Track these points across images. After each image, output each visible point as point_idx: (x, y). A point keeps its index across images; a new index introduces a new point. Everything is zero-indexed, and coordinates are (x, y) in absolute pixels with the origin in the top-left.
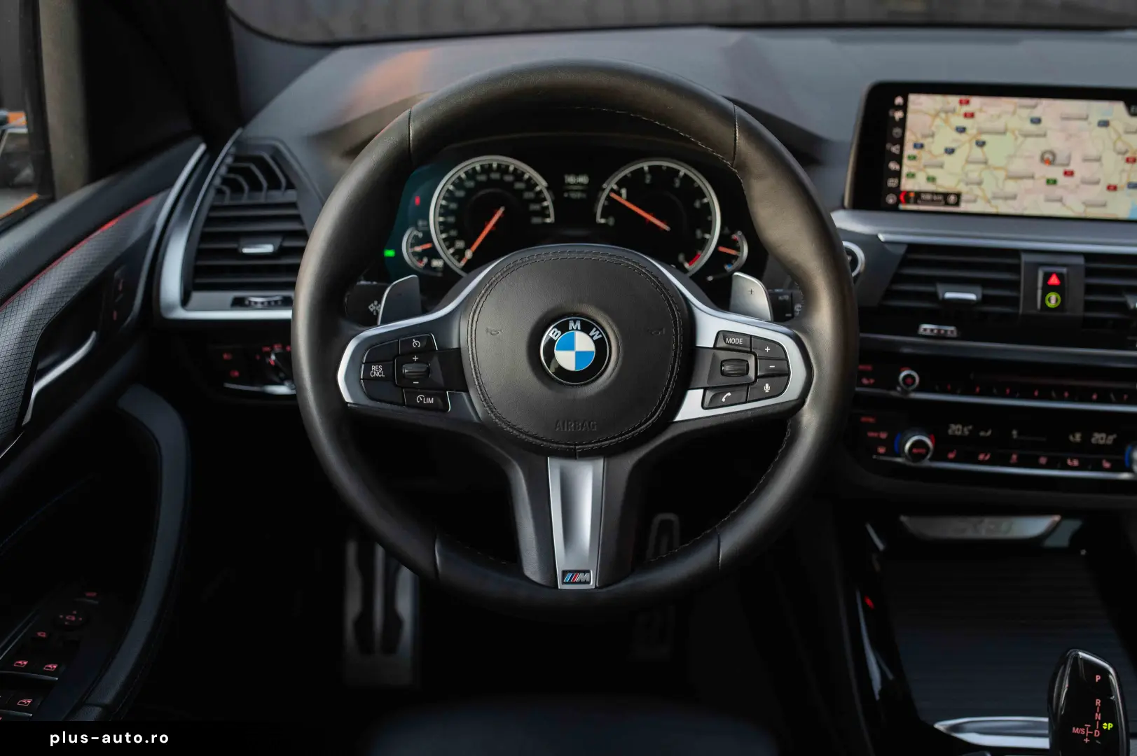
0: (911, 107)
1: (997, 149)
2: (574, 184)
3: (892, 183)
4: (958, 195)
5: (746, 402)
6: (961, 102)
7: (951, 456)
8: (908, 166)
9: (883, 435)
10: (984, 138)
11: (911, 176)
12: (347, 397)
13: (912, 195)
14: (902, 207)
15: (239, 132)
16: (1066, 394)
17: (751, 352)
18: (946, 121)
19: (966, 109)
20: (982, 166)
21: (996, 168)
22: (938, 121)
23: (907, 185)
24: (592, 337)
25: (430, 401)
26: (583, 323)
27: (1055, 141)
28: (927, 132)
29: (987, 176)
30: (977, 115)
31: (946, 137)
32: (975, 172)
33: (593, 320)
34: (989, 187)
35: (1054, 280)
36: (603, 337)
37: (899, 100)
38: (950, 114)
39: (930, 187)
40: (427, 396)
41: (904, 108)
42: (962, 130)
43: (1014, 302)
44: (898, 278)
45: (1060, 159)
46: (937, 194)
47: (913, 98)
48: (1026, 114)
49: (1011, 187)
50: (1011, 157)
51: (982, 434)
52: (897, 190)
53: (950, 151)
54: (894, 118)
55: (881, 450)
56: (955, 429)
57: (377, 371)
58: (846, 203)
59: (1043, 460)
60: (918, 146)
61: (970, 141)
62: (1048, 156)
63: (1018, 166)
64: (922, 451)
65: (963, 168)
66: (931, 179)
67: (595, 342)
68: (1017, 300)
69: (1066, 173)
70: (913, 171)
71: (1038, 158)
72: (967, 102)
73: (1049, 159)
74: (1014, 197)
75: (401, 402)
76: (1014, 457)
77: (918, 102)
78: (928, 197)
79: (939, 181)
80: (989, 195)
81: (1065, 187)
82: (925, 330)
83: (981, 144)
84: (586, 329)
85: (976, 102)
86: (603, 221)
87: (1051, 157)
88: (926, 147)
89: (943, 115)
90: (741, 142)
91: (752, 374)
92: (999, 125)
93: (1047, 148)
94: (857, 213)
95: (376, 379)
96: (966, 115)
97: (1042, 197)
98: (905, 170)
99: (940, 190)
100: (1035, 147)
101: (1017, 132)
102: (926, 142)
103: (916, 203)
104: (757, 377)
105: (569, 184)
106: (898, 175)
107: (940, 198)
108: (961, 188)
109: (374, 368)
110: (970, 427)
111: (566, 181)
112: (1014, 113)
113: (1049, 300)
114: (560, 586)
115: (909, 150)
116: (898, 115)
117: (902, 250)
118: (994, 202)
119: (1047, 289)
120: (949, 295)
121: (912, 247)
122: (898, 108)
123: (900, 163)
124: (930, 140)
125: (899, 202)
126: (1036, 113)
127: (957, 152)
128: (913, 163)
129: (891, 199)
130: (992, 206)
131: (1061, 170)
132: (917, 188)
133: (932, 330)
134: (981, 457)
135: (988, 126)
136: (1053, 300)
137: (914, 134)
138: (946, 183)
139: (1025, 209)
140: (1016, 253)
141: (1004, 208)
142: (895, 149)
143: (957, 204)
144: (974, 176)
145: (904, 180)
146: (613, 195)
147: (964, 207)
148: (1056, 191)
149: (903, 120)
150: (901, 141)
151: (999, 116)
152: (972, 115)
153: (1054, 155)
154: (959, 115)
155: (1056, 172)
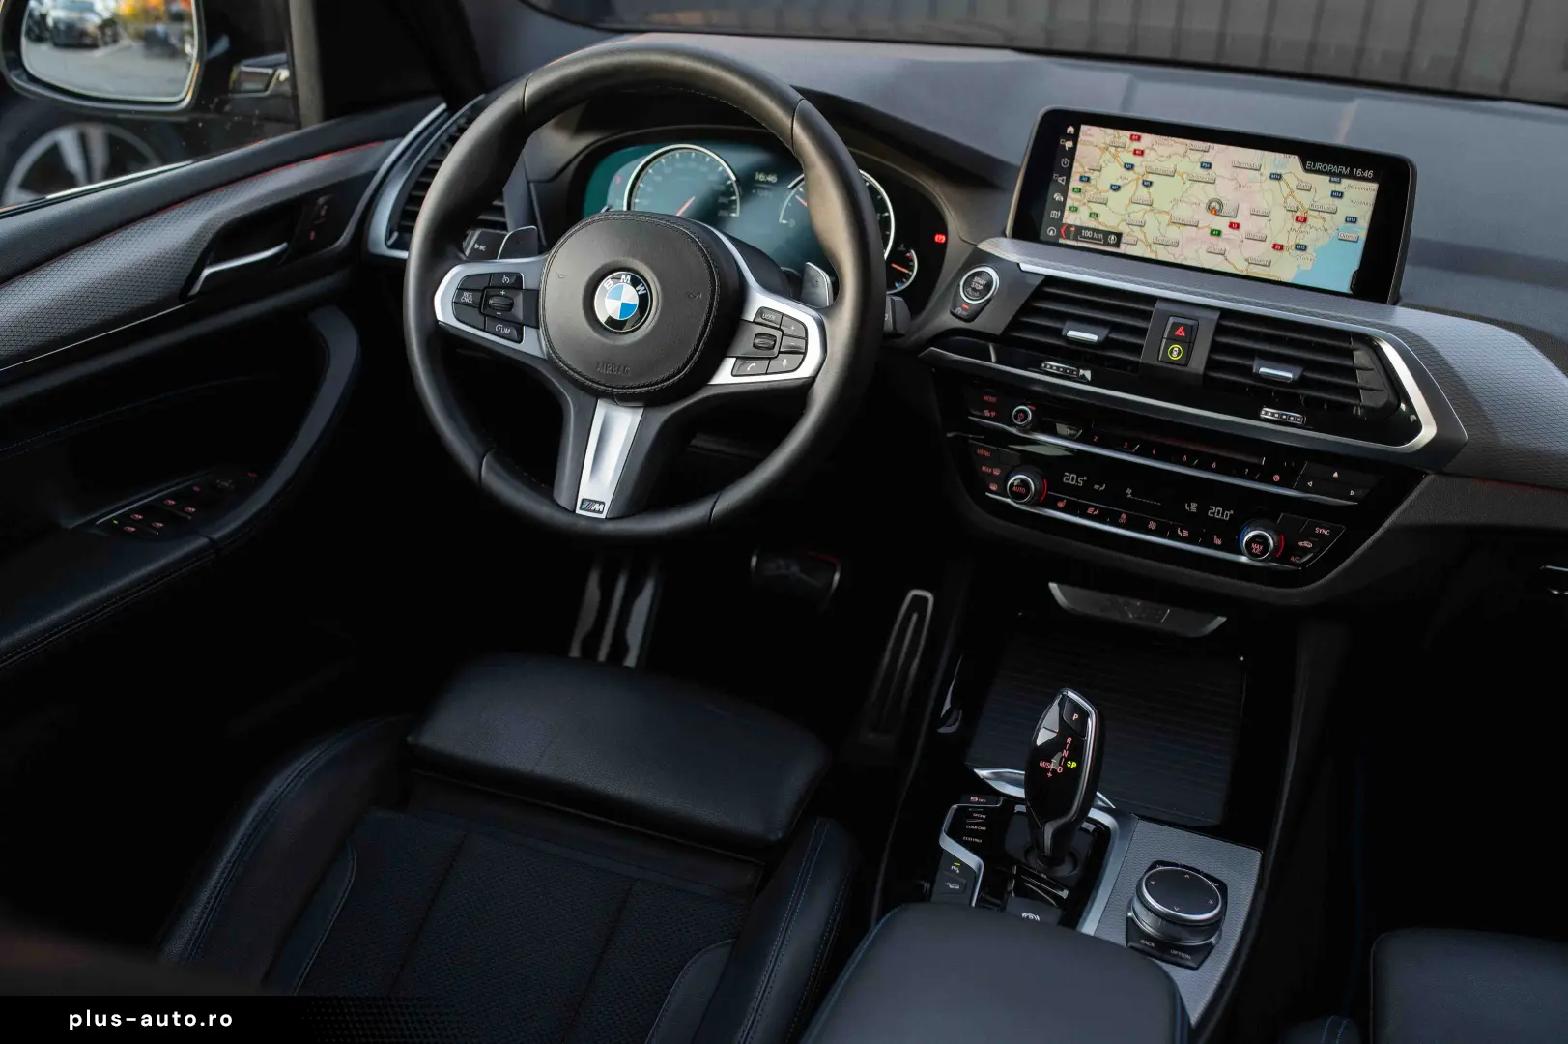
0: (1082, 137)
1: (1164, 191)
2: (763, 182)
3: (1054, 214)
4: (1119, 235)
5: (766, 374)
6: (1131, 138)
7: (1061, 504)
8: (1072, 199)
9: (997, 472)
10: (1150, 178)
11: (1075, 209)
12: (440, 317)
13: (1073, 229)
14: (1061, 241)
15: (481, 97)
16: (1214, 465)
17: (779, 329)
18: (1115, 157)
19: (1136, 145)
20: (1148, 208)
21: (1160, 212)
22: (1107, 155)
23: (1070, 218)
24: (637, 291)
25: (507, 331)
26: (632, 277)
27: (1224, 191)
28: (1095, 165)
29: (1149, 218)
30: (1147, 152)
31: (1113, 173)
32: (1138, 213)
33: (642, 277)
34: (1152, 230)
35: (1180, 332)
36: (647, 293)
37: (1071, 130)
38: (1119, 149)
39: (1092, 224)
40: (505, 326)
41: (1075, 138)
42: (1130, 167)
43: (1137, 349)
44: (1026, 309)
45: (1226, 210)
46: (1098, 231)
47: (1084, 128)
48: (1196, 157)
49: (1174, 233)
50: (1176, 202)
51: (1096, 487)
52: (1058, 223)
53: (1116, 188)
54: (1064, 146)
55: (994, 488)
56: (1069, 478)
57: (467, 297)
58: (1008, 231)
59: (1152, 525)
60: (1085, 179)
61: (1138, 179)
62: (1213, 204)
63: (1183, 212)
64: (1023, 490)
65: (1126, 210)
66: (1094, 215)
67: (641, 297)
68: (1140, 347)
69: (1231, 225)
70: (1076, 204)
71: (1203, 206)
72: (1139, 139)
73: (1215, 208)
74: (1176, 245)
75: (482, 327)
76: (1124, 516)
77: (1090, 134)
78: (1089, 234)
79: (1101, 219)
80: (1150, 240)
81: (1228, 240)
82: (1052, 367)
83: (1148, 184)
84: (635, 283)
85: (1147, 139)
86: (784, 222)
87: (1218, 207)
88: (1092, 182)
89: (1112, 149)
90: (798, 130)
91: (776, 350)
92: (1169, 166)
93: (1213, 196)
94: (1015, 240)
95: (467, 305)
96: (1135, 153)
97: (1205, 247)
98: (1069, 203)
99: (1101, 228)
100: (1203, 194)
101: (1185, 176)
102: (1093, 176)
103: (1076, 239)
104: (780, 352)
105: (759, 182)
106: (1061, 206)
107: (1101, 236)
108: (1123, 228)
109: (466, 294)
110: (1085, 478)
111: (757, 178)
112: (1185, 155)
113: (1171, 352)
114: (578, 511)
115: (1075, 183)
116: (1069, 144)
117: (1038, 281)
118: (1154, 248)
119: (1173, 340)
120: (1071, 333)
121: (1050, 280)
122: (1070, 137)
123: (1065, 196)
124: (1096, 173)
125: (1059, 235)
126: (1207, 158)
127: (1122, 190)
128: (1077, 196)
129: (1051, 232)
130: (1152, 251)
131: (1227, 221)
132: (1078, 223)
133: (1058, 368)
134: (1090, 511)
135: (1156, 165)
136: (1175, 352)
137: (1082, 166)
138: (1108, 221)
139: (1186, 259)
140: (1152, 300)
141: (1164, 255)
142: (1061, 180)
143: (1117, 245)
144: (1137, 217)
145: (1066, 213)
146: (798, 197)
147: (1123, 249)
148: (1220, 244)
149: (1073, 150)
150: (1068, 173)
151: (1170, 156)
152: (1142, 153)
153: (1220, 204)
154: (1128, 152)
155: (1221, 223)
